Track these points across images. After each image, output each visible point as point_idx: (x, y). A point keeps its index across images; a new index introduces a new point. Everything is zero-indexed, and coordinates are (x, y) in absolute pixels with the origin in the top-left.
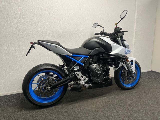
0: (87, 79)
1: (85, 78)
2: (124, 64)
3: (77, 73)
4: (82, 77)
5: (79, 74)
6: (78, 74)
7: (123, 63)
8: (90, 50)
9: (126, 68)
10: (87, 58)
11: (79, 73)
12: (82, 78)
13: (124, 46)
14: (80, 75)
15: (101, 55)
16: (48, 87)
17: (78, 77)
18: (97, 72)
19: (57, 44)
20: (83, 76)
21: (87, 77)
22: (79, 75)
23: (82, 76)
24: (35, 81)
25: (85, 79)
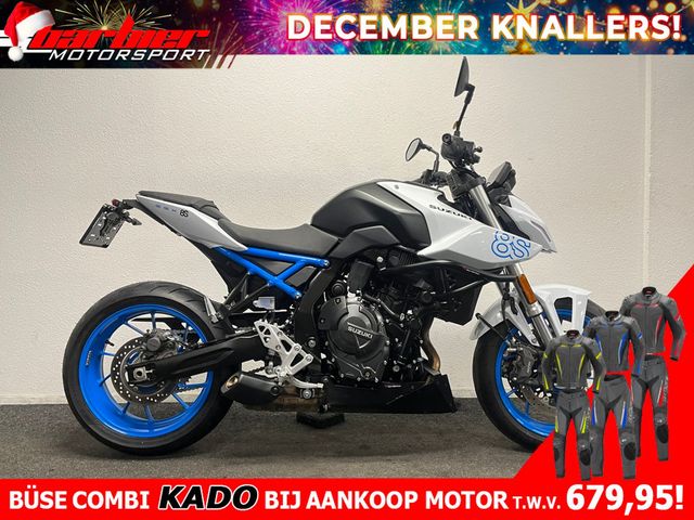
0: (308, 359)
1: (297, 353)
2: (515, 312)
3: (262, 328)
4: (288, 347)
5: (272, 330)
6: (268, 332)
7: (508, 309)
8: (336, 238)
9: (530, 337)
10: (318, 267)
11: (274, 328)
12: (288, 351)
13: (509, 225)
14: (278, 338)
15: (380, 259)
16: (140, 370)
17: (265, 344)
18: (350, 329)
19: (191, 206)
20: (290, 341)
21: (307, 349)
22: (274, 335)
23: (283, 342)
24: (112, 345)
25: (298, 358)
